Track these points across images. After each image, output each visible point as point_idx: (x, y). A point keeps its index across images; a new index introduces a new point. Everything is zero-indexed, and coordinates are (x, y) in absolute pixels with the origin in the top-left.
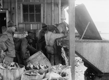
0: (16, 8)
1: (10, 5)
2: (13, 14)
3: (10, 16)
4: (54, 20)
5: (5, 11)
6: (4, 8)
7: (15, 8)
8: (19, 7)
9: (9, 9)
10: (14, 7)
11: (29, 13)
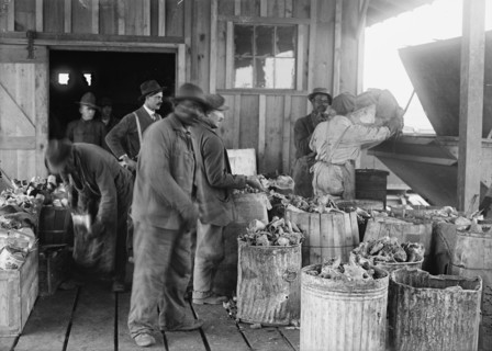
0: (213, 37)
1: (192, 26)
2: (199, 58)
3: (189, 64)
4: (341, 81)
5: (172, 45)
6: (169, 35)
7: (207, 38)
8: (221, 35)
9: (188, 40)
10: (206, 32)
11: (255, 58)
